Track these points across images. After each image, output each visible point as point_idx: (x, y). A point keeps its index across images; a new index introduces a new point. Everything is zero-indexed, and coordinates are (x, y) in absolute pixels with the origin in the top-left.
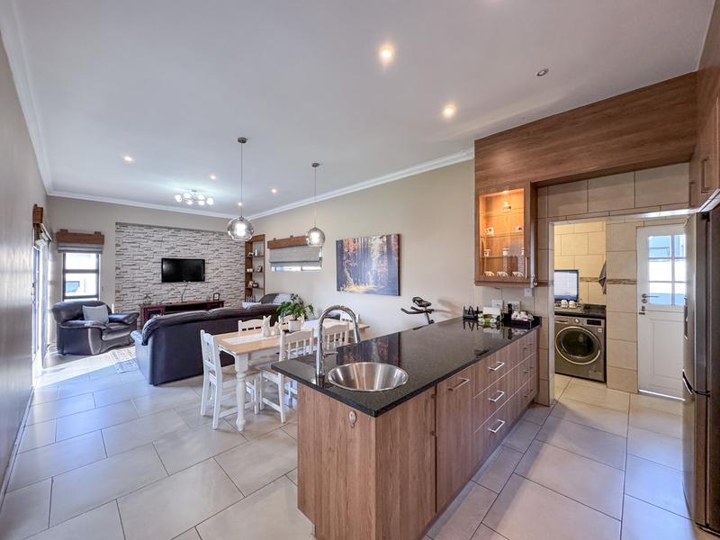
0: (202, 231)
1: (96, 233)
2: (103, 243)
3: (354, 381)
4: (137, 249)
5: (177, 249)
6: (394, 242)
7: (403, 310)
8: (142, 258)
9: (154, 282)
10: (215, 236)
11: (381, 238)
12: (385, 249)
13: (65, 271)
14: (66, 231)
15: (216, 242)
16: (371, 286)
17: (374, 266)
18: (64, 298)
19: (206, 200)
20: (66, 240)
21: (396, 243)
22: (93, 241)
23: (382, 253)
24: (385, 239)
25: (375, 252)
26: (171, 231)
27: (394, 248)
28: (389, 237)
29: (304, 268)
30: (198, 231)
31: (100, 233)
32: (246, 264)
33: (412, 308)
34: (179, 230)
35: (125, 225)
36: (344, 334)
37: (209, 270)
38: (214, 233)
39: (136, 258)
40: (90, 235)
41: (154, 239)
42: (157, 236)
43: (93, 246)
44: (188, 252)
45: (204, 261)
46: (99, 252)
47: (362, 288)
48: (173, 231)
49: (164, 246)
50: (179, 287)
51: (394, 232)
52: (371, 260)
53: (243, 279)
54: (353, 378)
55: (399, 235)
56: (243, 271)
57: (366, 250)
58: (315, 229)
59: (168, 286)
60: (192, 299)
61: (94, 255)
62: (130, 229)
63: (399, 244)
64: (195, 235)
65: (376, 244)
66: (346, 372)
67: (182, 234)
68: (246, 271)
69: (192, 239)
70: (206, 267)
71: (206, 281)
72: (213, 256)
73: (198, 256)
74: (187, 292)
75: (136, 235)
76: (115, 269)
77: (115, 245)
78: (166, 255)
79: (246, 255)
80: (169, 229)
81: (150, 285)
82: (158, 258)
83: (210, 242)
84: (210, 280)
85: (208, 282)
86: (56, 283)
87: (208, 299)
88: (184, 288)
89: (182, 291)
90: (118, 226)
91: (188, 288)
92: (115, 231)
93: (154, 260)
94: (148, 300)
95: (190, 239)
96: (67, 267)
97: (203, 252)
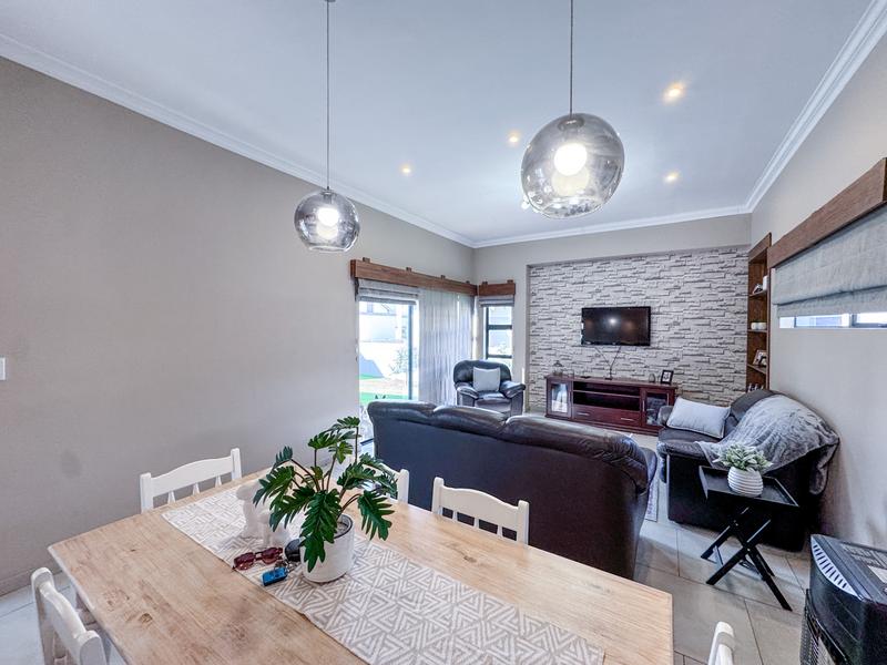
0: (646, 256)
1: (508, 281)
2: (514, 294)
4: (553, 297)
5: (604, 293)
8: (559, 309)
9: (573, 343)
10: (668, 263)
13: (489, 327)
14: (487, 283)
15: (675, 272)
18: (488, 356)
20: (483, 292)
22: (504, 291)
26: (595, 265)
30: (639, 257)
31: (511, 281)
32: (749, 313)
34: (607, 260)
35: (541, 267)
37: (659, 326)
38: (671, 255)
39: (552, 309)
40: (502, 285)
41: (573, 280)
42: (577, 276)
43: (505, 297)
44: (622, 294)
45: (649, 308)
46: (512, 305)
48: (598, 264)
49: (586, 289)
50: (609, 352)
56: (744, 328)
59: (590, 351)
60: (628, 375)
61: (510, 308)
62: (545, 273)
64: (634, 264)
67: (613, 266)
68: (749, 328)
69: (629, 273)
70: (653, 320)
71: (653, 346)
72: (668, 299)
73: (639, 302)
74: (620, 361)
75: (553, 279)
76: (529, 324)
77: (530, 294)
78: (591, 303)
79: (750, 293)
80: (593, 261)
81: (567, 347)
82: (578, 309)
83: (662, 274)
84: (661, 345)
85: (658, 348)
86: (479, 339)
87: (652, 379)
88: (614, 355)
89: (611, 360)
90: (534, 270)
91: (620, 355)
92: (529, 277)
93: (573, 312)
94: (558, 369)
95: (625, 273)
96: (490, 323)
97: (649, 293)
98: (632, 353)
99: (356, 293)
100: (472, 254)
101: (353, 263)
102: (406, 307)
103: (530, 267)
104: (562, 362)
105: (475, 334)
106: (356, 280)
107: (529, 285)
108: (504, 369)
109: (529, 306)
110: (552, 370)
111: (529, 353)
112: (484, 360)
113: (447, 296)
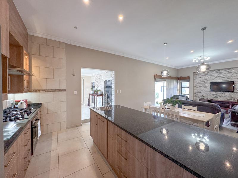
0: (232, 68)
1: (188, 76)
2: (190, 79)
4: (201, 80)
5: (218, 78)
8: (203, 82)
9: (208, 91)
13: (182, 87)
20: (180, 79)
22: (187, 79)
26: (215, 71)
30: (230, 69)
34: (219, 70)
39: (201, 82)
40: (186, 77)
41: (208, 75)
44: (224, 78)
45: (233, 82)
46: (189, 82)
48: (216, 71)
49: (212, 77)
59: (214, 93)
60: (226, 99)
61: (188, 83)
64: (228, 70)
67: (221, 70)
69: (226, 73)
70: (235, 85)
71: (234, 92)
73: (230, 80)
74: (223, 96)
75: (201, 75)
76: (194, 86)
77: (194, 79)
78: (213, 81)
80: (214, 70)
81: (206, 92)
82: (209, 82)
85: (237, 92)
86: (179, 90)
87: (234, 100)
88: (221, 94)
89: (220, 95)
90: (195, 73)
91: (223, 94)
92: (194, 75)
94: (203, 97)
96: (182, 86)
97: (233, 78)
98: (227, 94)
99: (155, 81)
100: (178, 70)
101: (155, 75)
102: (163, 83)
103: (194, 73)
104: (204, 96)
105: (178, 89)
106: (155, 78)
107: (194, 77)
108: (187, 97)
109: (194, 82)
110: (201, 98)
111: (194, 94)
112: (181, 95)
113: (172, 80)
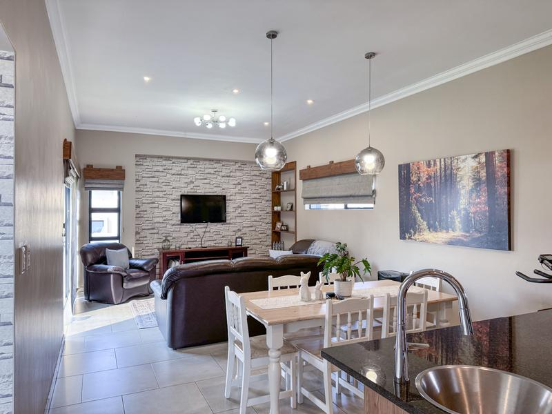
0: (222, 161)
1: (117, 167)
2: (124, 178)
3: (459, 395)
4: (156, 185)
5: (196, 184)
6: (498, 161)
7: (519, 274)
8: (161, 194)
9: (173, 222)
10: (235, 167)
11: (476, 157)
12: (483, 174)
13: (92, 210)
14: (92, 166)
15: (238, 173)
16: (458, 233)
17: (463, 202)
18: (91, 239)
19: (227, 122)
21: (505, 165)
22: (112, 176)
23: (477, 181)
24: (483, 159)
25: (466, 178)
26: (189, 162)
27: (501, 172)
28: (490, 156)
29: (349, 206)
30: (218, 161)
31: (121, 167)
32: (273, 201)
33: (537, 272)
34: (197, 160)
35: (144, 157)
36: (419, 307)
37: (230, 208)
38: (236, 162)
39: (155, 194)
40: (112, 170)
41: (173, 172)
42: (176, 169)
43: (115, 182)
44: (208, 186)
45: (225, 196)
46: (120, 189)
47: (442, 236)
48: (192, 161)
50: (199, 228)
51: (498, 146)
52: (457, 193)
53: (269, 219)
54: (457, 390)
55: (508, 151)
56: (269, 210)
57: (449, 177)
58: (370, 150)
59: (188, 227)
60: (212, 243)
61: (116, 192)
62: (148, 162)
63: (509, 166)
64: (215, 165)
65: (467, 167)
66: (444, 378)
67: (201, 165)
68: (273, 209)
69: (212, 171)
70: (227, 205)
71: (228, 222)
72: (234, 191)
73: (218, 192)
74: (207, 234)
75: (155, 168)
77: (135, 181)
78: (186, 191)
79: (273, 189)
80: (188, 159)
81: (169, 226)
82: (177, 195)
83: (231, 174)
84: (231, 221)
85: (230, 224)
87: (230, 244)
88: (204, 230)
89: (202, 234)
91: (208, 230)
93: (173, 197)
95: (210, 170)
96: (94, 206)
97: (225, 186)
98: (214, 227)
100: (76, 135)
103: (138, 156)
109: (135, 191)
